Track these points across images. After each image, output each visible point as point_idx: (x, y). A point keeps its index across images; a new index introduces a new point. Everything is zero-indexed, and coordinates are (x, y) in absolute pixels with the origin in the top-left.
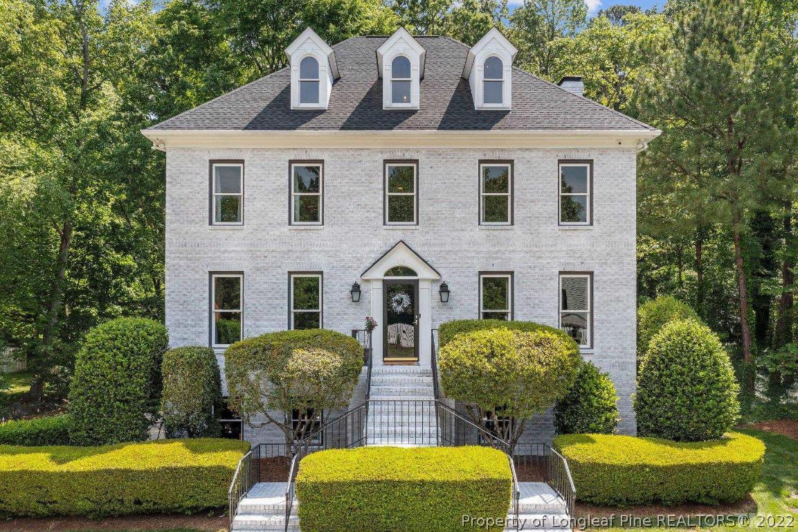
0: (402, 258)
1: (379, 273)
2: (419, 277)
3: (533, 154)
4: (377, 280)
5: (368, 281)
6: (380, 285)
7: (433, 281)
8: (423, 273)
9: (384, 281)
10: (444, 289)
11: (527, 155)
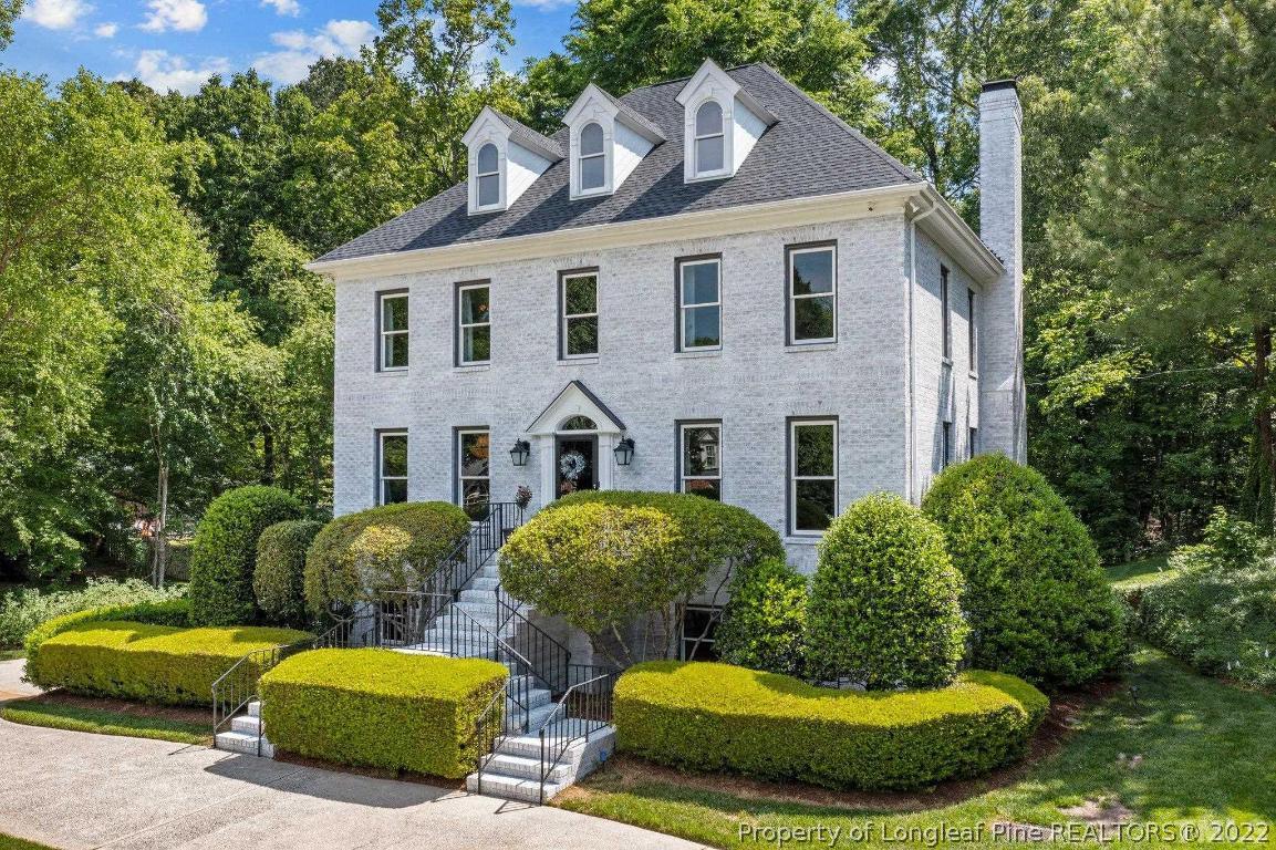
0: (578, 405)
1: (551, 426)
2: (599, 430)
3: (749, 240)
4: (547, 436)
5: (537, 437)
6: (551, 442)
7: (614, 435)
8: (604, 425)
9: (557, 437)
10: (628, 446)
11: (738, 243)
